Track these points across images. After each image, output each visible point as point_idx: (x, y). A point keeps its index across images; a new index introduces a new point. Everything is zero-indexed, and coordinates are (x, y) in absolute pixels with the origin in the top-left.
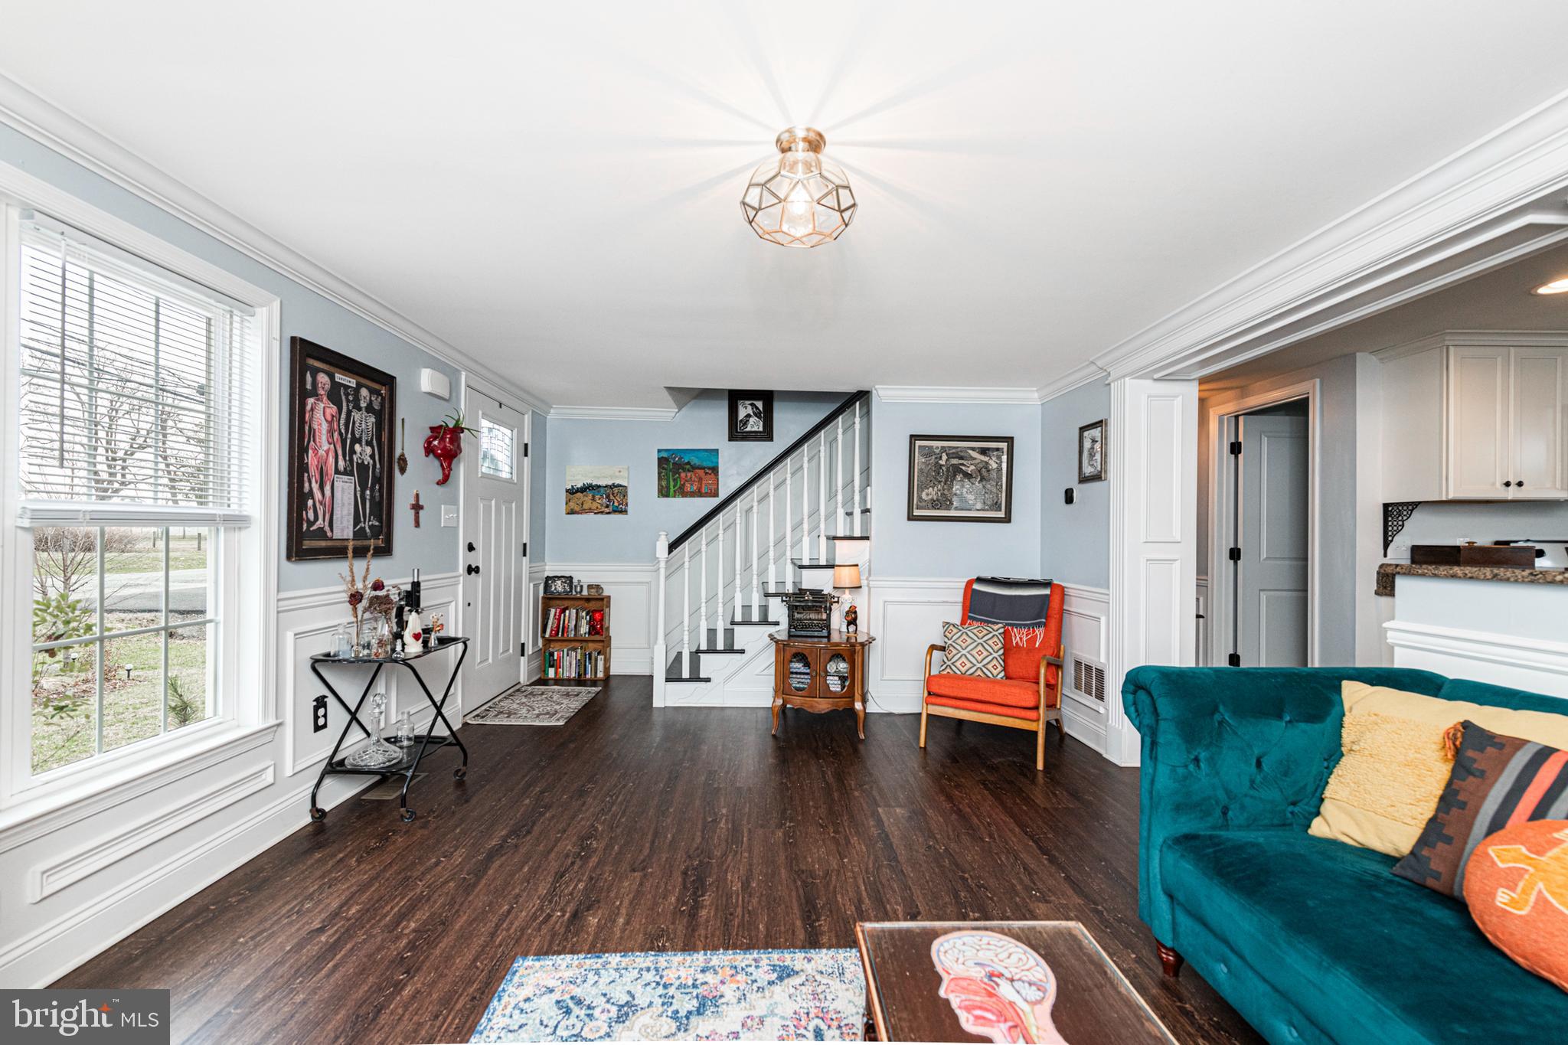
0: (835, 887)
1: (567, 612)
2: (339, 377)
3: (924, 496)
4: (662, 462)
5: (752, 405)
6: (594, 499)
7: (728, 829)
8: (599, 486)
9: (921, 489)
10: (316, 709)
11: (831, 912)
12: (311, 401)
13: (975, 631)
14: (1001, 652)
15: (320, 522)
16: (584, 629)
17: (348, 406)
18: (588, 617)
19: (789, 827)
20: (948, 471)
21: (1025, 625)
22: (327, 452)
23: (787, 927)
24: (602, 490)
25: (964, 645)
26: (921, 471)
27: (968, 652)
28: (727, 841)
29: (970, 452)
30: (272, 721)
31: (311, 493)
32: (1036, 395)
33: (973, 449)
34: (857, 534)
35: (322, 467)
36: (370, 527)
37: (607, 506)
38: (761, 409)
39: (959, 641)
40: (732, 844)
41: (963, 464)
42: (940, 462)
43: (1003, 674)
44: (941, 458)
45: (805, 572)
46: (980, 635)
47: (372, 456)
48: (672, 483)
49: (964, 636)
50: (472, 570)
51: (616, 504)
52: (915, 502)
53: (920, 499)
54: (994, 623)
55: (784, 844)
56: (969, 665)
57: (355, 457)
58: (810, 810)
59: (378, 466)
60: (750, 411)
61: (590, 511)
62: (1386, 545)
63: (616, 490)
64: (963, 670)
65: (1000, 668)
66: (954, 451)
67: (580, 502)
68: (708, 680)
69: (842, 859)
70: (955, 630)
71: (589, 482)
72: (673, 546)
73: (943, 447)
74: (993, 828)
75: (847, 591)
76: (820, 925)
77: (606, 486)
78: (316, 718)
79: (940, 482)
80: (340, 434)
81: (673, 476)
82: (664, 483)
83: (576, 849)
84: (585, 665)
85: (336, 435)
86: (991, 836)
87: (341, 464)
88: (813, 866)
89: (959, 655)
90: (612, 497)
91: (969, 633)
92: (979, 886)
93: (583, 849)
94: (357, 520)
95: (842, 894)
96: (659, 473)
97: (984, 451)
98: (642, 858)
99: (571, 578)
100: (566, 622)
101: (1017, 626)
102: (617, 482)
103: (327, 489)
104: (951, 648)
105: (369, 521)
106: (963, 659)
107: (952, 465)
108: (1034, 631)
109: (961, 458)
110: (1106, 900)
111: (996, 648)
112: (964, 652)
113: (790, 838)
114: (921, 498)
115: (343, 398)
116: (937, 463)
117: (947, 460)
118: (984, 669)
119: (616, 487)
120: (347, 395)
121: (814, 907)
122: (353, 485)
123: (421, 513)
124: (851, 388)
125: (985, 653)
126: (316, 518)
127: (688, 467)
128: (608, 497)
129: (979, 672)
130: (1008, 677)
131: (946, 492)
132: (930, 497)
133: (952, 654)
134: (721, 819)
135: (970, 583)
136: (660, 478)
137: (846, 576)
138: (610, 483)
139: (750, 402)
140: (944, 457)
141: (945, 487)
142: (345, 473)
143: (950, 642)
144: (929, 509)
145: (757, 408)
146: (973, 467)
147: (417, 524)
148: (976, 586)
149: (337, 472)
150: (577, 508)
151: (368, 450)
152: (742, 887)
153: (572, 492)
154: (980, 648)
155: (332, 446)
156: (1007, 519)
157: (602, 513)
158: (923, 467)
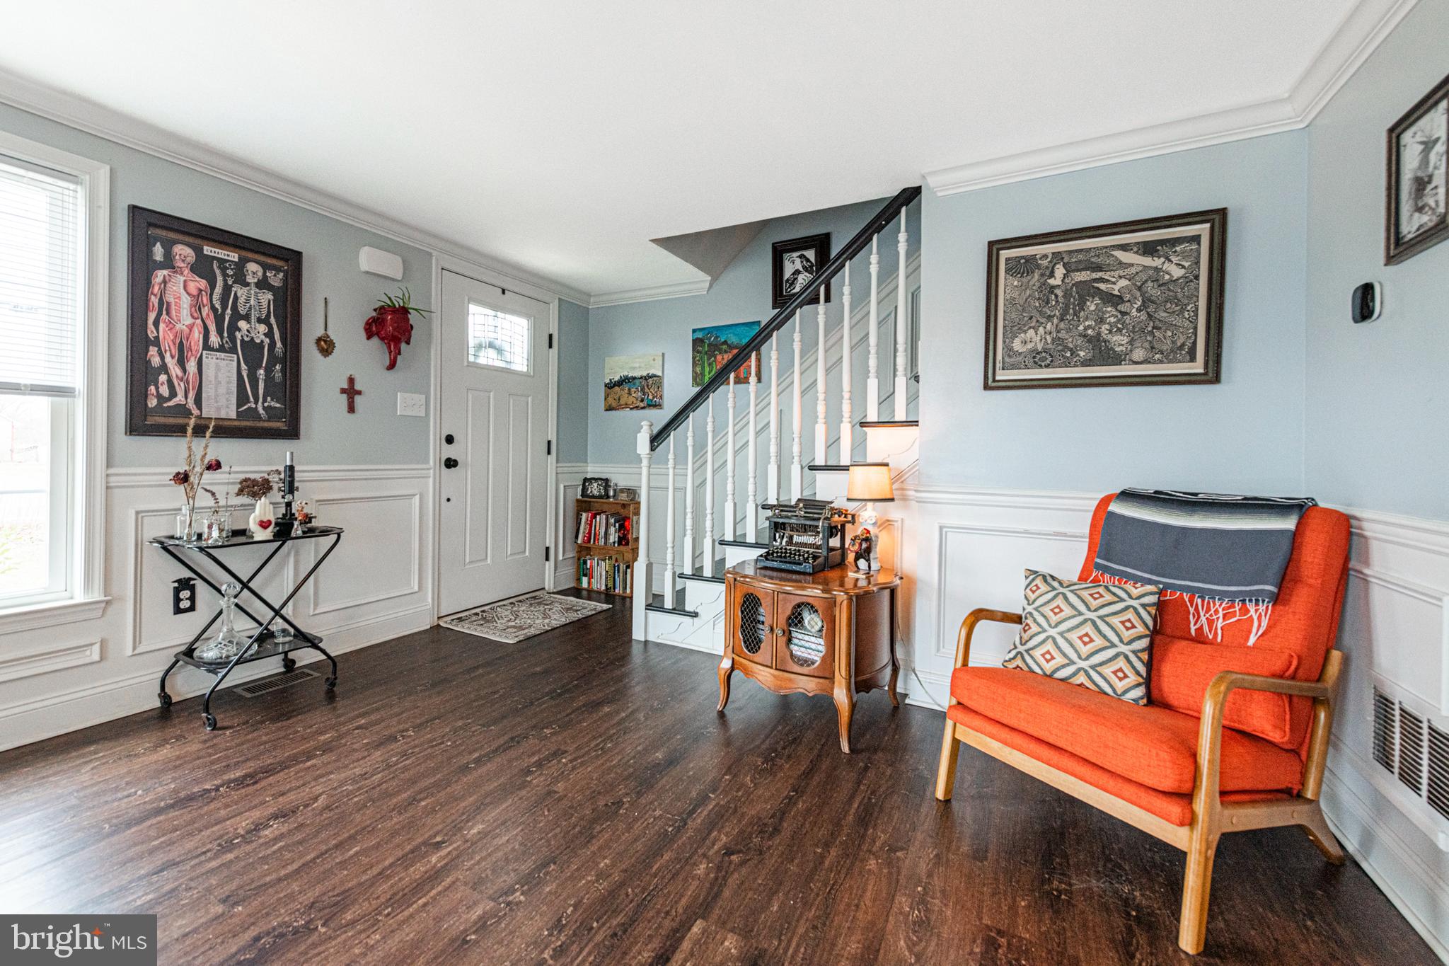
1: (598, 517)
2: (208, 250)
3: (1017, 345)
4: (697, 343)
5: (800, 257)
6: (629, 394)
8: (634, 378)
9: (1011, 333)
10: (177, 591)
12: (160, 275)
13: (1085, 594)
14: (1144, 643)
15: (179, 399)
16: (613, 537)
17: (225, 281)
18: (617, 525)
20: (1067, 294)
21: (1223, 595)
22: (191, 327)
24: (637, 382)
25: (1054, 619)
26: (1011, 302)
27: (1061, 634)
29: (1119, 254)
30: (97, 596)
31: (164, 368)
33: (1124, 247)
34: (900, 415)
35: (181, 342)
36: (264, 408)
37: (642, 401)
38: (813, 261)
39: (1046, 610)
41: (1101, 280)
42: (1051, 281)
43: (1138, 691)
44: (1052, 275)
45: (820, 475)
46: (1094, 604)
47: (269, 334)
48: (707, 369)
49: (1059, 601)
50: (451, 463)
51: (651, 397)
52: (999, 357)
53: (1009, 351)
54: (1136, 579)
56: (1059, 660)
57: (238, 335)
59: (279, 344)
60: (798, 265)
61: (626, 406)
63: (650, 381)
64: (1048, 668)
65: (1133, 679)
66: (1081, 257)
67: (616, 397)
68: (695, 615)
70: (1044, 588)
71: (626, 373)
72: (655, 441)
73: (1057, 254)
75: (870, 504)
77: (641, 378)
78: (177, 600)
79: (1050, 318)
80: (213, 308)
81: (709, 359)
82: (698, 370)
84: (614, 578)
85: (205, 311)
87: (214, 339)
89: (1042, 636)
90: (646, 390)
91: (1070, 596)
94: (242, 398)
96: (694, 358)
97: (1149, 249)
99: (607, 481)
100: (597, 528)
101: (1195, 590)
102: (652, 372)
103: (192, 366)
104: (1030, 621)
105: (264, 401)
106: (1049, 646)
107: (1077, 284)
108: (1247, 609)
109: (1099, 268)
111: (1127, 635)
112: (1052, 632)
114: (1011, 350)
115: (218, 272)
116: (1045, 283)
117: (1065, 276)
118: (1093, 674)
119: (651, 377)
120: (223, 270)
122: (235, 364)
123: (357, 398)
125: (1099, 642)
126: (173, 394)
127: (724, 347)
128: (643, 390)
129: (1081, 679)
131: (1063, 335)
132: (1030, 346)
133: (1030, 633)
135: (1106, 501)
136: (694, 365)
138: (645, 374)
139: (798, 254)
140: (1060, 271)
141: (1062, 325)
142: (221, 349)
143: (1029, 609)
144: (1026, 367)
145: (808, 260)
146: (1123, 283)
147: (351, 409)
148: (1115, 507)
149: (207, 346)
150: (614, 405)
151: (262, 328)
153: (610, 386)
154: (1088, 628)
155: (199, 321)
156: (1213, 375)
157: (637, 407)
158: (1016, 295)
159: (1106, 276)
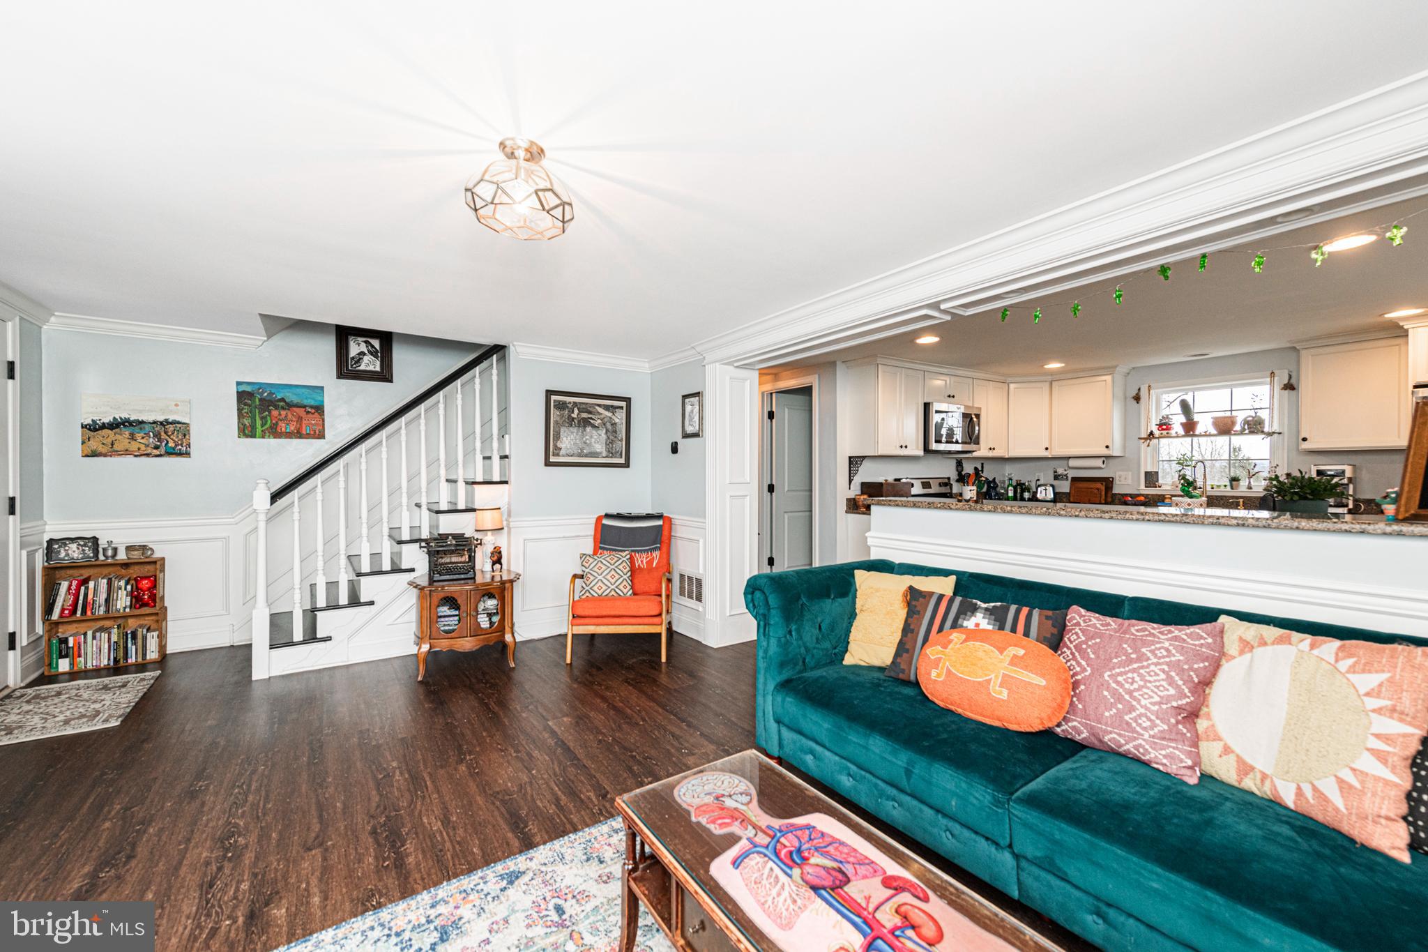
0: (532, 796)
1: (91, 584)
3: (559, 444)
4: (244, 397)
5: (366, 342)
6: (132, 437)
7: (406, 780)
8: (142, 422)
9: (556, 437)
11: (536, 816)
13: (608, 559)
14: (629, 574)
16: (122, 601)
18: (129, 587)
19: (471, 760)
20: (579, 423)
21: (645, 551)
23: (500, 841)
24: (147, 427)
25: (600, 572)
26: (556, 422)
27: (604, 577)
28: (409, 790)
29: (597, 408)
32: (647, 365)
33: (599, 405)
34: (496, 478)
37: (157, 447)
38: (378, 349)
39: (595, 569)
40: (416, 791)
41: (591, 418)
42: (573, 415)
43: (631, 591)
44: (573, 412)
46: (612, 562)
48: (259, 422)
49: (600, 564)
51: (171, 444)
52: (551, 450)
53: (555, 446)
54: (621, 551)
55: (471, 775)
56: (604, 588)
58: (485, 740)
60: (363, 348)
61: (127, 452)
62: (850, 482)
63: (171, 428)
64: (600, 592)
65: (629, 587)
66: (584, 406)
67: (109, 441)
68: (329, 639)
69: (530, 772)
70: (591, 560)
71: (127, 416)
72: (275, 497)
73: (575, 403)
74: (643, 713)
75: (489, 533)
76: (530, 830)
77: (155, 422)
79: (572, 432)
81: (260, 413)
82: (247, 422)
83: (218, 853)
84: (126, 648)
86: (644, 720)
88: (506, 785)
89: (596, 580)
90: (163, 436)
91: (603, 561)
92: (646, 758)
93: (227, 850)
95: (540, 799)
96: (240, 410)
97: (607, 408)
98: (313, 835)
99: (95, 540)
100: (90, 596)
101: (638, 551)
102: (171, 418)
104: (589, 575)
106: (600, 583)
107: (583, 419)
108: (651, 554)
109: (590, 413)
110: (728, 742)
111: (625, 571)
112: (600, 577)
113: (474, 769)
116: (570, 416)
117: (578, 414)
118: (617, 590)
119: (171, 423)
121: (520, 817)
124: (489, 341)
125: (617, 577)
127: (282, 404)
128: (157, 435)
129: (613, 593)
130: (635, 594)
131: (577, 441)
132: (564, 445)
133: (590, 580)
134: (394, 772)
135: (599, 519)
136: (240, 415)
137: (488, 520)
138: (161, 418)
139: (364, 339)
140: (576, 411)
141: (577, 437)
143: (587, 570)
144: (563, 456)
145: (373, 346)
146: (599, 421)
148: (605, 522)
150: (102, 449)
152: (442, 824)
153: (93, 428)
154: (613, 572)
156: (627, 465)
157: (148, 455)
158: (558, 419)
159: (593, 417)
